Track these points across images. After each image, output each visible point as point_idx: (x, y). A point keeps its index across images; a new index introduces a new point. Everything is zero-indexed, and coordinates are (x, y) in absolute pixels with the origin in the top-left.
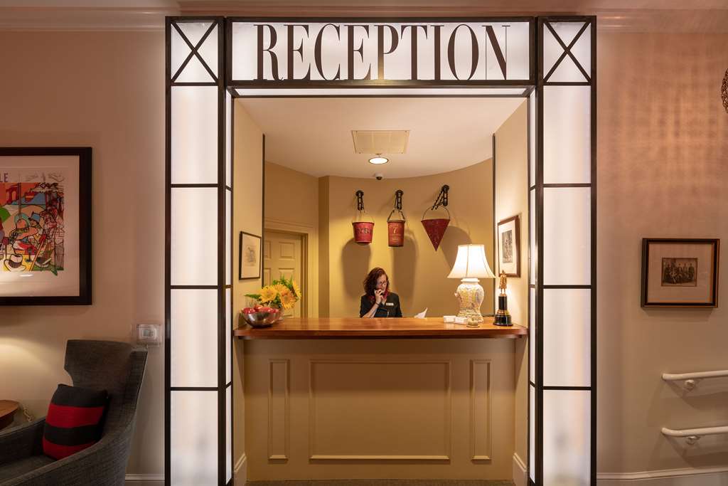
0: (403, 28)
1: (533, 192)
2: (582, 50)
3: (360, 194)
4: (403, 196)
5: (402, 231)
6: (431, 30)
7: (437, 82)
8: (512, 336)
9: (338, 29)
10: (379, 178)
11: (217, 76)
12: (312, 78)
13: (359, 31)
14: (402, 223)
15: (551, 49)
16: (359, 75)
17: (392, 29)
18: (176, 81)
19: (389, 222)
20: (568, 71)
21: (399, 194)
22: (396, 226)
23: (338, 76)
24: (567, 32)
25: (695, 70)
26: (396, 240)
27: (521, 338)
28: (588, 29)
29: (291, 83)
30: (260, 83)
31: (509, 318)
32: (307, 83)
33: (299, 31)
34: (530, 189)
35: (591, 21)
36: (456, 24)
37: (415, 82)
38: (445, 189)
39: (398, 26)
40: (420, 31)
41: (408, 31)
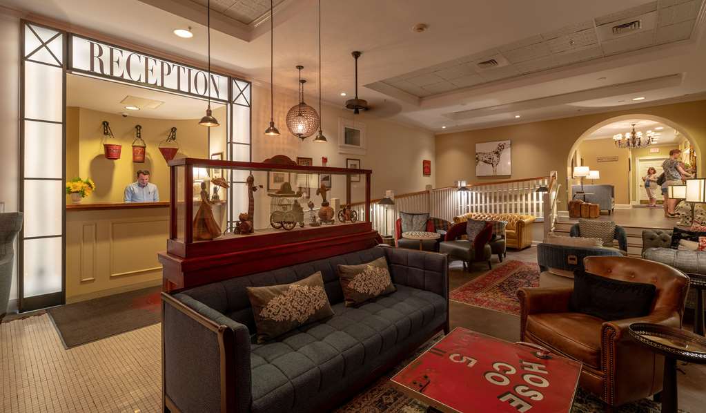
0: (173, 65)
1: (229, 144)
2: (247, 93)
3: (106, 124)
4: (141, 130)
5: (144, 153)
6: (187, 70)
7: (189, 93)
8: (219, 204)
9: (139, 57)
10: (124, 116)
11: (61, 62)
12: (125, 78)
13: (151, 61)
14: (144, 147)
15: (236, 91)
16: (151, 81)
17: (169, 65)
18: (29, 58)
19: (134, 147)
20: (241, 100)
21: (138, 127)
22: (140, 150)
23: (140, 80)
24: (242, 85)
25: (284, 107)
26: (139, 158)
27: (224, 204)
28: (249, 86)
29: (111, 77)
30: (92, 72)
31: (218, 197)
32: (121, 79)
33: (116, 52)
34: (227, 143)
35: (250, 83)
36: (198, 71)
37: (179, 91)
38: (174, 130)
39: (171, 64)
40: (181, 69)
41: (176, 68)
